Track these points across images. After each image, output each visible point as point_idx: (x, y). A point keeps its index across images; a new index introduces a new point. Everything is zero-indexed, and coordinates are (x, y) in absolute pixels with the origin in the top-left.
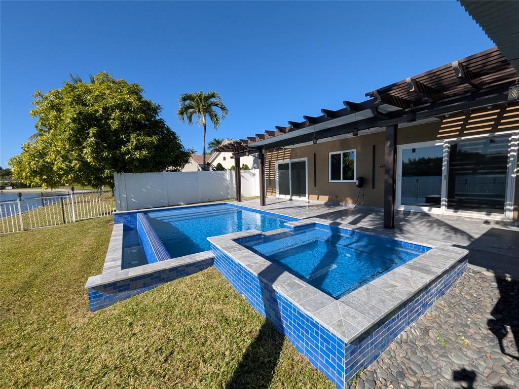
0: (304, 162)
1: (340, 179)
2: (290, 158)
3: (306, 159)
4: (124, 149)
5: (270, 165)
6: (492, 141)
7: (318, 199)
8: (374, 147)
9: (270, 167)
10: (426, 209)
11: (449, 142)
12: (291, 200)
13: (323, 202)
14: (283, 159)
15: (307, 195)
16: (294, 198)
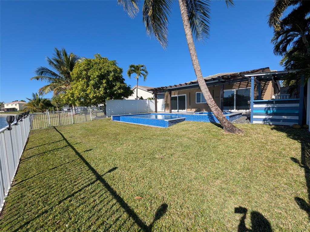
0: (185, 96)
1: (200, 102)
2: (178, 94)
3: (185, 95)
4: (114, 89)
5: (167, 97)
6: (247, 90)
7: (191, 110)
8: (213, 91)
9: (167, 98)
10: (230, 110)
11: (236, 90)
12: (178, 111)
13: (194, 111)
14: (174, 95)
15: (186, 109)
16: (179, 111)
